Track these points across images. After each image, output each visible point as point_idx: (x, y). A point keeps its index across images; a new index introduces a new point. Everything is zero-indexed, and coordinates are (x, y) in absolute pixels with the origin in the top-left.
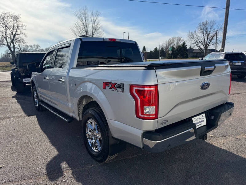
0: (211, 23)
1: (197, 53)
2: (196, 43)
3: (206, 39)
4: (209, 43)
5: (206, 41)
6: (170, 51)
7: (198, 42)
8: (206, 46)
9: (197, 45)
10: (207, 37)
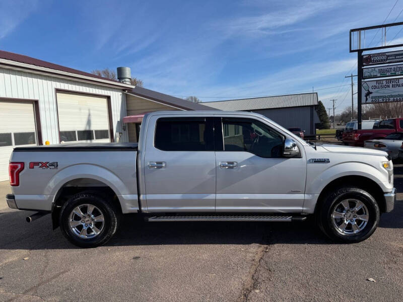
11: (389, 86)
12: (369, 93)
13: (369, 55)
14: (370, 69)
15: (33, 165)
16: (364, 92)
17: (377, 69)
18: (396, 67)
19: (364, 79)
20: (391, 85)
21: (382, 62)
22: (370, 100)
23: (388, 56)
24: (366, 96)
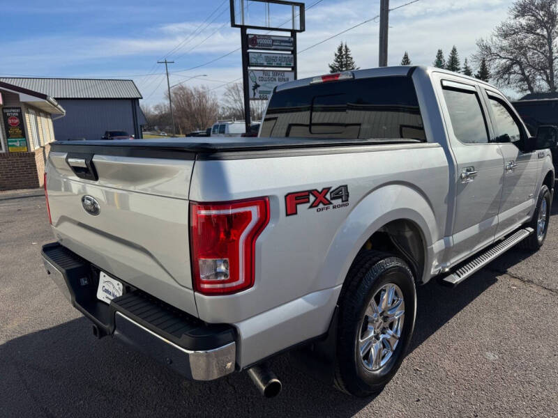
11: (275, 80)
12: (256, 86)
13: (255, 35)
14: (257, 55)
15: (295, 199)
16: (251, 84)
17: (263, 55)
18: (280, 56)
19: (250, 66)
20: (277, 78)
21: (267, 47)
22: (257, 96)
23: (273, 41)
24: (254, 89)
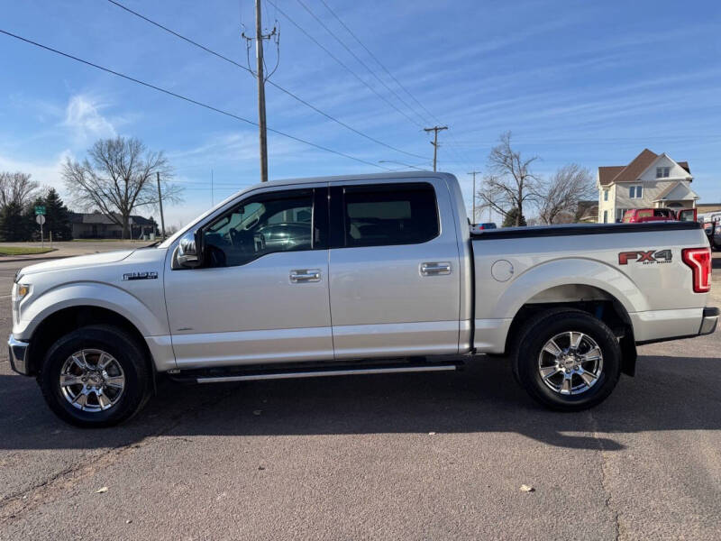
0: (130, 145)
1: (95, 226)
2: (94, 195)
3: (122, 188)
4: (134, 200)
5: (122, 193)
6: (38, 218)
7: (100, 193)
8: (125, 206)
9: (98, 204)
10: (127, 180)
